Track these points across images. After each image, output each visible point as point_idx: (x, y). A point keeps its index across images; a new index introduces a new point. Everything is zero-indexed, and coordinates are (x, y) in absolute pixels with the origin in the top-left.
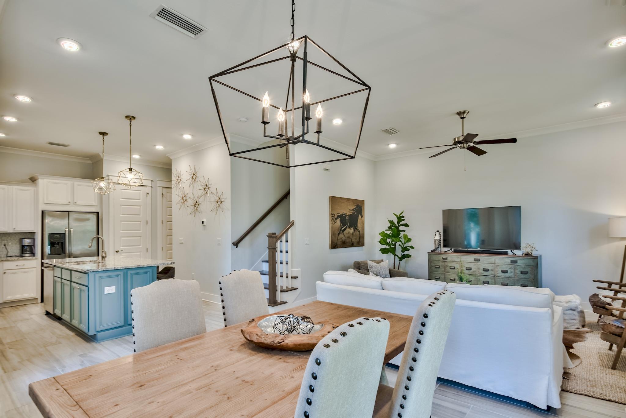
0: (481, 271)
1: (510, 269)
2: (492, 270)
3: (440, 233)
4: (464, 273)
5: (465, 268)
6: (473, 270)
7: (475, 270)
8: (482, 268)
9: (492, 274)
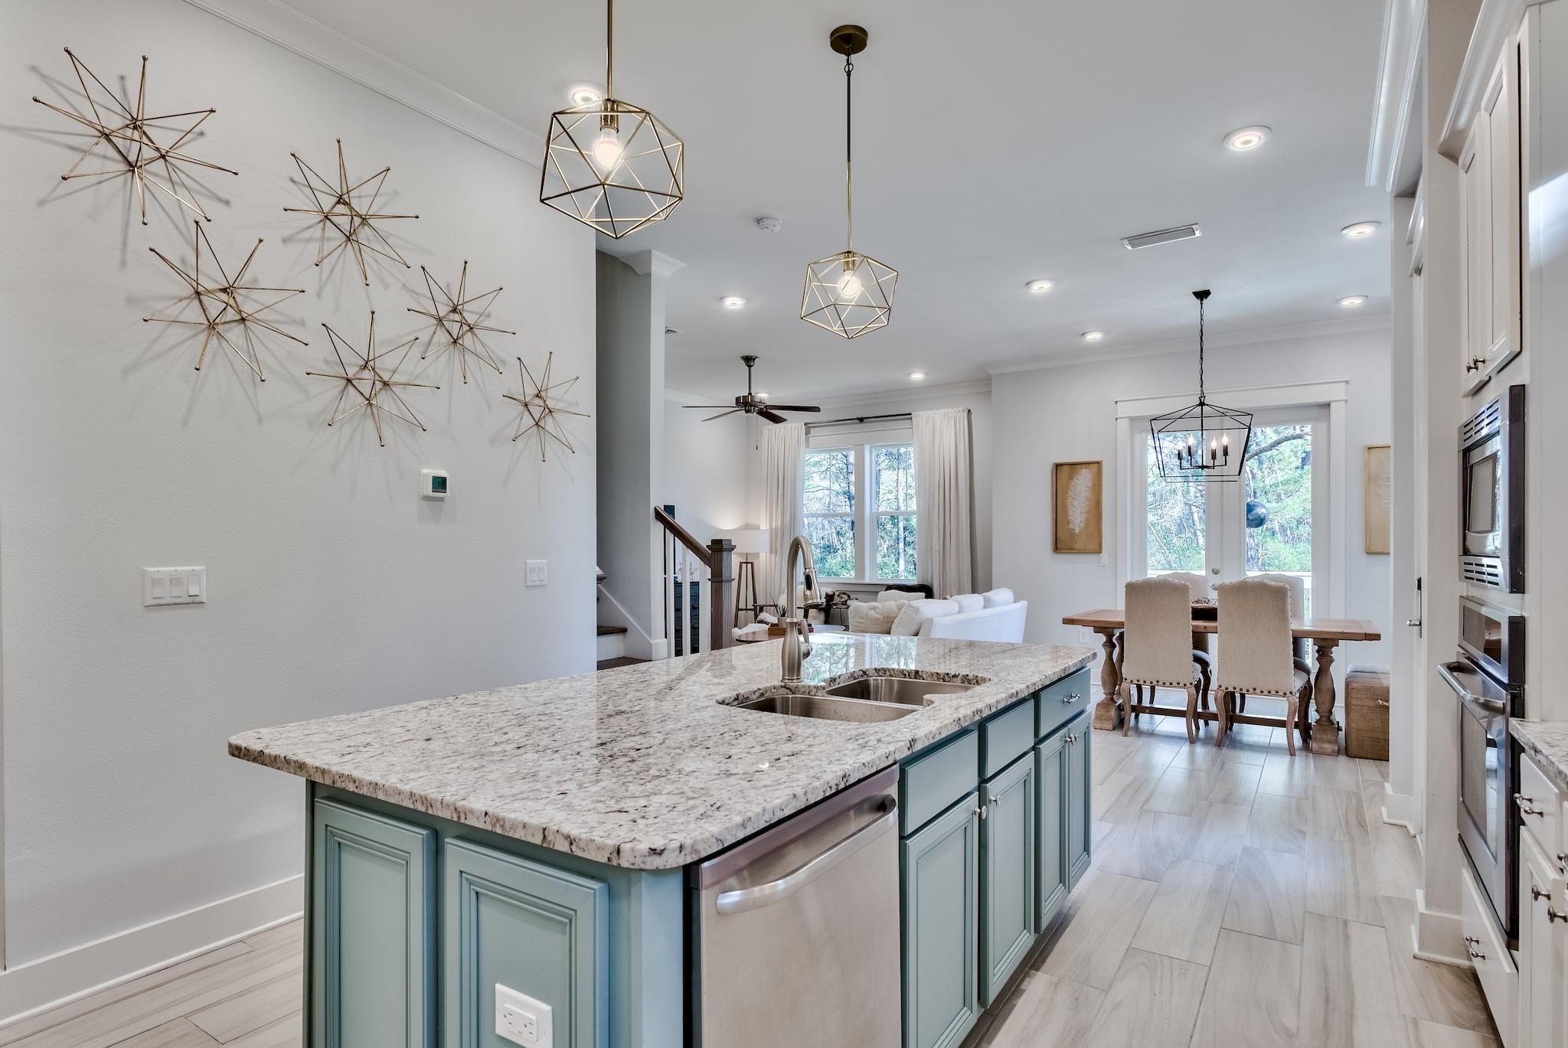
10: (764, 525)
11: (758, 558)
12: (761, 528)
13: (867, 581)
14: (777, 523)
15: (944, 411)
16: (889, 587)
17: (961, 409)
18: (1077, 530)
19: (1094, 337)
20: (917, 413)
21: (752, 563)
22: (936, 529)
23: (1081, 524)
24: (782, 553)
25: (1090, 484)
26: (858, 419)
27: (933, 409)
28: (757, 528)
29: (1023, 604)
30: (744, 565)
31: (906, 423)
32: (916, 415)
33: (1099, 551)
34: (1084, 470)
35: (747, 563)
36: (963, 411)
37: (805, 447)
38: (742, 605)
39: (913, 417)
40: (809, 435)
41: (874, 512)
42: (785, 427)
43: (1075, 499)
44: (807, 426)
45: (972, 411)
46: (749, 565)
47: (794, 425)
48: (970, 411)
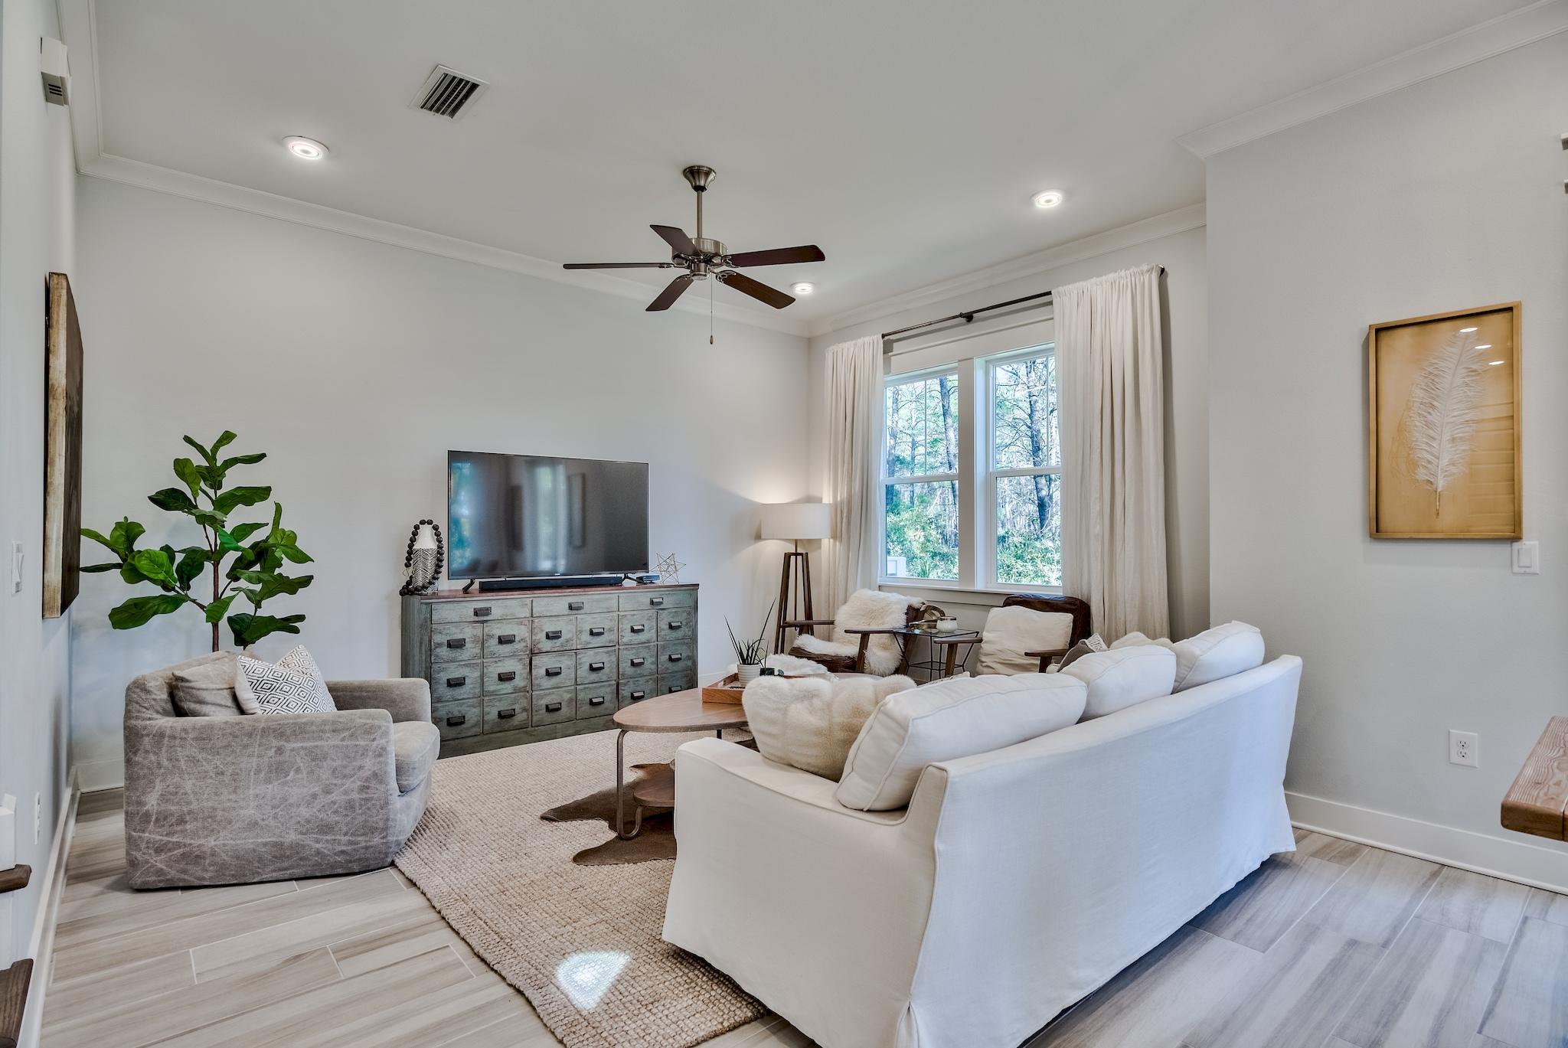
0: (586, 637)
1: (648, 622)
2: (610, 630)
3: (436, 528)
4: (540, 650)
5: (545, 635)
6: (565, 636)
7: (569, 636)
8: (587, 628)
9: (610, 642)
10: (827, 498)
11: (820, 548)
12: (824, 502)
13: (979, 586)
14: (842, 494)
15: (1111, 276)
16: (1011, 601)
17: (1145, 267)
18: (1441, 483)
20: (1060, 289)
21: (805, 558)
22: (1095, 495)
23: (1454, 469)
24: (848, 538)
26: (961, 315)
27: (1090, 277)
28: (819, 500)
29: (1289, 666)
30: (793, 558)
31: (1040, 314)
32: (1058, 292)
33: (1516, 537)
34: (1463, 333)
35: (796, 554)
36: (1150, 271)
37: (885, 374)
38: (790, 618)
39: (1055, 298)
40: (890, 354)
41: (991, 470)
42: (855, 345)
43: (1433, 406)
44: (886, 338)
45: (1166, 270)
46: (799, 558)
47: (867, 339)
48: (1163, 270)
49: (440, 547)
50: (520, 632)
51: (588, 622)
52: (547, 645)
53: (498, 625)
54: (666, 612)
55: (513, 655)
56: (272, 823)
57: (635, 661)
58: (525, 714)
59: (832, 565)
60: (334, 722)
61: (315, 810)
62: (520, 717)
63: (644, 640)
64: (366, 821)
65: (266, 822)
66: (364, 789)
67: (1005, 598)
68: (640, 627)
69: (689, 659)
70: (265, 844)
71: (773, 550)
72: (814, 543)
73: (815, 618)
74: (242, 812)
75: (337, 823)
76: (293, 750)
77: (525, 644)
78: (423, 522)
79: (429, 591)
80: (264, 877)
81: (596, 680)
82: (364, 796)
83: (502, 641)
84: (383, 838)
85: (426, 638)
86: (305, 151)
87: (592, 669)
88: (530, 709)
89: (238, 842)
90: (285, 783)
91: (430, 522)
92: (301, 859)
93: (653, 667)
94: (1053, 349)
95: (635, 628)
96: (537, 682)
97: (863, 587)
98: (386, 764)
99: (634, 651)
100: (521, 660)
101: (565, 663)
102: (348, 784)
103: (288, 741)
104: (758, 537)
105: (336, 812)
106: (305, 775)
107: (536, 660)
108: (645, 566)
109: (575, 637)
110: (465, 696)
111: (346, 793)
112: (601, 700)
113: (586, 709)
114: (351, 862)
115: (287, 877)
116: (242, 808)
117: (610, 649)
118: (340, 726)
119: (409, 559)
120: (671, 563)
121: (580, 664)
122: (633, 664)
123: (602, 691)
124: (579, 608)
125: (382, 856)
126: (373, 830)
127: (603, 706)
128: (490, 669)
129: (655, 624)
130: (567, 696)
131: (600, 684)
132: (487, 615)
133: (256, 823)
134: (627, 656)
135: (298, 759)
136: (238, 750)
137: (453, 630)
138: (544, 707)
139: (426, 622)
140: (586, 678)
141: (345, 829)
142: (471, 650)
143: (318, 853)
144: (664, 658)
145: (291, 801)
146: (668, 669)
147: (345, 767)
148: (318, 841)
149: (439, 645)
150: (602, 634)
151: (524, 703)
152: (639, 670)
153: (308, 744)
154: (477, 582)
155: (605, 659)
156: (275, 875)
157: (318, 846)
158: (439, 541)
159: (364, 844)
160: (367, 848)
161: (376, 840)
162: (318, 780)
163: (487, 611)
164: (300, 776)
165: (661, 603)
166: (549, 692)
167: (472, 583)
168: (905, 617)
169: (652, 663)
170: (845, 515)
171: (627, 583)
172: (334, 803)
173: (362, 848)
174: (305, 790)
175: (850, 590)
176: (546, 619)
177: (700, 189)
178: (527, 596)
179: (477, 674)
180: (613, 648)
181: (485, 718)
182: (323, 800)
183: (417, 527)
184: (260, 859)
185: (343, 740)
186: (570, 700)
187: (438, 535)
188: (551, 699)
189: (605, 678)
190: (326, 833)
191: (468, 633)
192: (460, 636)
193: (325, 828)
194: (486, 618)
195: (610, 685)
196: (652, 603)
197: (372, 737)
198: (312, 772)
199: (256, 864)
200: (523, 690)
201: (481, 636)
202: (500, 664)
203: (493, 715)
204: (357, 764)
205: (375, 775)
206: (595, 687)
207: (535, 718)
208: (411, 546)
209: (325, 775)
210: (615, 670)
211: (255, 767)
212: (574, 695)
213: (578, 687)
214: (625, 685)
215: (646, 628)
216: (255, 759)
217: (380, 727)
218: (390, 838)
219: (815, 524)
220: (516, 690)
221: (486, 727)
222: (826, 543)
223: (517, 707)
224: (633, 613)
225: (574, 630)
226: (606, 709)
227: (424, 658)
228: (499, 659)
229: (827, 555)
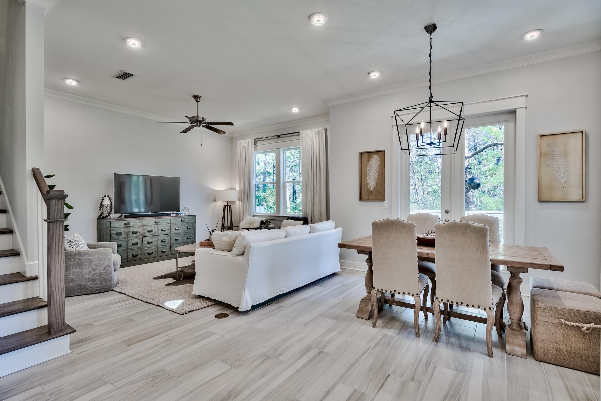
0: (160, 231)
1: (180, 227)
2: (168, 229)
3: (110, 198)
4: (145, 235)
5: (147, 231)
6: (153, 231)
7: (155, 231)
8: (161, 229)
9: (168, 233)
10: (237, 188)
11: (235, 204)
14: (242, 187)
15: (314, 130)
16: (288, 218)
17: (322, 128)
18: (372, 189)
19: (375, 75)
20: (302, 131)
21: (230, 207)
22: (310, 189)
23: (373, 185)
24: (244, 201)
25: (378, 163)
26: (276, 136)
27: (309, 129)
28: (235, 189)
29: (340, 229)
30: (226, 207)
31: (296, 138)
33: (383, 200)
34: (375, 156)
35: (227, 206)
36: (323, 129)
37: (255, 151)
38: (226, 225)
39: (300, 133)
40: (256, 145)
41: (285, 181)
42: (246, 141)
43: (370, 171)
44: (255, 140)
45: (327, 129)
46: (228, 207)
47: (250, 140)
48: (326, 129)
49: (111, 204)
50: (139, 230)
51: (161, 227)
52: (148, 234)
53: (132, 228)
54: (186, 223)
55: (137, 237)
56: (78, 279)
57: (176, 239)
58: (141, 255)
59: (239, 209)
60: (95, 252)
61: (91, 275)
62: (139, 256)
63: (179, 232)
64: (105, 278)
65: (76, 279)
66: (105, 269)
67: (287, 217)
68: (178, 228)
69: (193, 238)
70: (76, 285)
71: (220, 205)
72: (233, 202)
73: (233, 225)
74: (69, 277)
75: (97, 279)
76: (84, 259)
77: (141, 234)
78: (105, 196)
79: (108, 218)
80: (75, 294)
81: (164, 245)
82: (105, 271)
83: (133, 233)
84: (110, 282)
85: (109, 232)
86: (71, 83)
87: (162, 241)
88: (143, 254)
89: (68, 285)
90: (81, 268)
91: (108, 196)
92: (86, 289)
93: (182, 241)
94: (299, 148)
95: (176, 229)
96: (145, 245)
97: (248, 215)
98: (111, 262)
99: (176, 236)
100: (140, 238)
101: (154, 239)
102: (100, 268)
103: (82, 257)
104: (215, 200)
105: (97, 276)
106: (87, 266)
107: (144, 239)
108: (178, 210)
109: (157, 232)
110: (122, 250)
111: (100, 270)
112: (165, 251)
113: (161, 254)
114: (101, 289)
115: (82, 294)
116: (69, 276)
117: (168, 235)
118: (97, 253)
119: (100, 208)
120: (187, 208)
121: (159, 240)
122: (175, 240)
123: (166, 248)
124: (158, 223)
125: (110, 287)
126: (107, 281)
127: (166, 253)
128: (130, 242)
129: (182, 227)
130: (154, 250)
131: (165, 246)
132: (128, 225)
133: (73, 280)
134: (173, 237)
135: (85, 262)
136: (67, 260)
137: (118, 230)
138: (147, 253)
139: (109, 227)
140: (160, 244)
141: (99, 281)
142: (123, 236)
143: (91, 287)
144: (185, 238)
145: (83, 273)
146: (186, 241)
147: (99, 264)
148: (91, 284)
149: (113, 234)
150: (165, 230)
151: (141, 252)
152: (177, 242)
153: (88, 258)
154: (123, 215)
155: (167, 238)
156: (78, 294)
157: (91, 285)
158: (111, 202)
159: (105, 284)
160: (105, 285)
161: (108, 283)
162: (91, 267)
163: (128, 224)
164: (86, 266)
165: (185, 221)
166: (148, 249)
167: (122, 215)
168: (260, 224)
169: (182, 239)
170: (243, 194)
171: (172, 215)
172: (96, 273)
173: (104, 285)
174: (87, 270)
175: (244, 216)
176: (148, 226)
177: (198, 102)
178: (141, 219)
179: (125, 243)
180: (169, 235)
181: (128, 257)
182: (93, 272)
183: (103, 198)
184: (74, 290)
185: (98, 256)
186: (155, 251)
187: (111, 200)
188: (149, 251)
189: (166, 244)
190: (94, 282)
191: (122, 230)
192: (120, 232)
193: (93, 280)
194: (128, 226)
195: (168, 246)
196: (181, 221)
197: (107, 255)
198: (89, 265)
199: (73, 291)
200: (140, 248)
201: (127, 231)
202: (133, 240)
203: (130, 256)
204: (103, 262)
205: (108, 265)
206: (164, 247)
207: (144, 257)
208: (101, 204)
209: (93, 266)
210: (170, 242)
211: (72, 264)
212: (156, 249)
213: (158, 247)
214: (173, 246)
215: (180, 229)
216: (72, 262)
217: (109, 253)
218: (112, 283)
219: (233, 196)
220: (138, 248)
221: (129, 260)
222: (237, 202)
223: (138, 253)
224: (175, 224)
225: (157, 229)
226: (167, 254)
227: (108, 238)
228: (133, 238)
229: (237, 206)
